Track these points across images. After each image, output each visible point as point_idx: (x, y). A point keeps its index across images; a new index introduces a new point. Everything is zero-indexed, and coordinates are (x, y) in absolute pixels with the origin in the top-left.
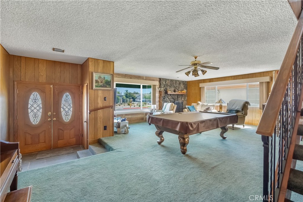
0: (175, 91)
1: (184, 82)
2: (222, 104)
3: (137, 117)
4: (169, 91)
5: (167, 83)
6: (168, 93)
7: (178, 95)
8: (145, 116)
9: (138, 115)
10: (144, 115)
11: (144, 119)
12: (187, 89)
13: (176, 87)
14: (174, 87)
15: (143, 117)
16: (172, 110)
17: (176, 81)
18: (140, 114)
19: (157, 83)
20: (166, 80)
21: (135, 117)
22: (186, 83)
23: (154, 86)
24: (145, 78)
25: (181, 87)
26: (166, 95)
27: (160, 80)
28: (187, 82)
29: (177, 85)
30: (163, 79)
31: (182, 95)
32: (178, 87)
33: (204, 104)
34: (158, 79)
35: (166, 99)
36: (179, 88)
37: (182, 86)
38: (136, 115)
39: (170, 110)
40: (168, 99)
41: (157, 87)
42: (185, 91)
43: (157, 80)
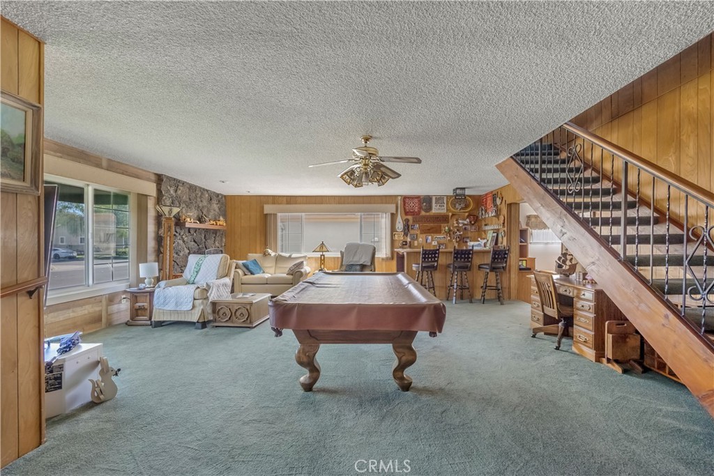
0: (200, 220)
1: (220, 197)
2: (324, 253)
3: (72, 315)
4: (188, 219)
5: (179, 192)
6: (187, 225)
7: (207, 230)
8: (108, 305)
9: (78, 309)
10: (104, 302)
11: (104, 320)
12: (225, 216)
13: (203, 207)
14: (199, 207)
15: (101, 311)
16: (226, 276)
17: (203, 190)
18: (88, 304)
19: (150, 189)
20: (177, 183)
21: (61, 318)
22: (224, 198)
23: (142, 198)
24: (104, 164)
25: (214, 210)
26: (178, 230)
27: (159, 179)
28: (225, 196)
29: (205, 203)
30: (170, 178)
31: (215, 232)
32: (206, 209)
33: (281, 254)
34: (153, 177)
35: (178, 243)
36: (209, 211)
37: (215, 206)
38: (69, 308)
39: (221, 277)
40: (181, 242)
41: (151, 204)
42: (222, 222)
43: (148, 180)
